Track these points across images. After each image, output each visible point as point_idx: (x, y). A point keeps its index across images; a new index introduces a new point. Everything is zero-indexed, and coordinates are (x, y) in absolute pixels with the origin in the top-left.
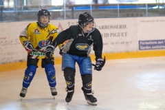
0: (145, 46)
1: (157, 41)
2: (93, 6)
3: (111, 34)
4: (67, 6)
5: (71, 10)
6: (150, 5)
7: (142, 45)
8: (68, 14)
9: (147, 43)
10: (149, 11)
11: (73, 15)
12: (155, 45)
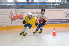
0: (50, 22)
1: (56, 20)
2: (27, 3)
3: (35, 16)
4: (15, 3)
5: (16, 4)
6: (53, 3)
7: (49, 21)
8: (15, 6)
9: (51, 21)
10: (52, 6)
11: (17, 7)
12: (55, 22)
